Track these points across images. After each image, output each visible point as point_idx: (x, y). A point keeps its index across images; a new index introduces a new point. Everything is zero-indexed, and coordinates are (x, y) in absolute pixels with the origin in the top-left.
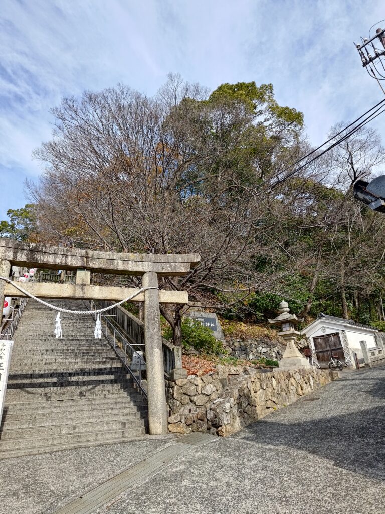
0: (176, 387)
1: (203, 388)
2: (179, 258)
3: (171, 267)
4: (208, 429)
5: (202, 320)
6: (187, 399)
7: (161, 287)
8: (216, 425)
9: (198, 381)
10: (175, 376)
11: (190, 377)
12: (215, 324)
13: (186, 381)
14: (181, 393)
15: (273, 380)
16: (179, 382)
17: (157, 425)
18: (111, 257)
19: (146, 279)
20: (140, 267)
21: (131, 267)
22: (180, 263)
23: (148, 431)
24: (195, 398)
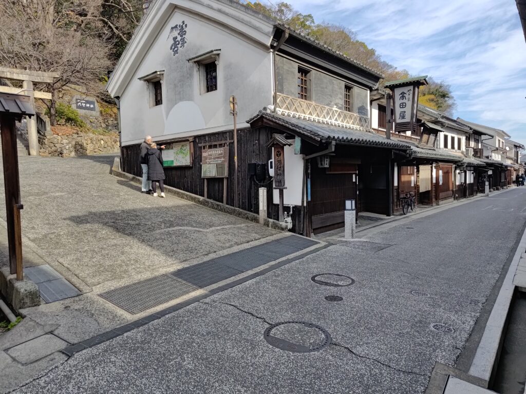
0: (46, 139)
1: (61, 141)
2: (46, 74)
3: (40, 79)
4: (58, 155)
5: (83, 102)
6: (52, 145)
7: (34, 90)
8: (61, 154)
9: (59, 138)
10: (46, 134)
11: (55, 135)
12: (94, 105)
13: (52, 137)
14: (49, 142)
15: (102, 141)
16: (48, 137)
17: (34, 152)
18: (3, 70)
19: (25, 84)
20: (21, 77)
21: (15, 77)
22: (47, 77)
23: (29, 154)
24: (56, 145)
